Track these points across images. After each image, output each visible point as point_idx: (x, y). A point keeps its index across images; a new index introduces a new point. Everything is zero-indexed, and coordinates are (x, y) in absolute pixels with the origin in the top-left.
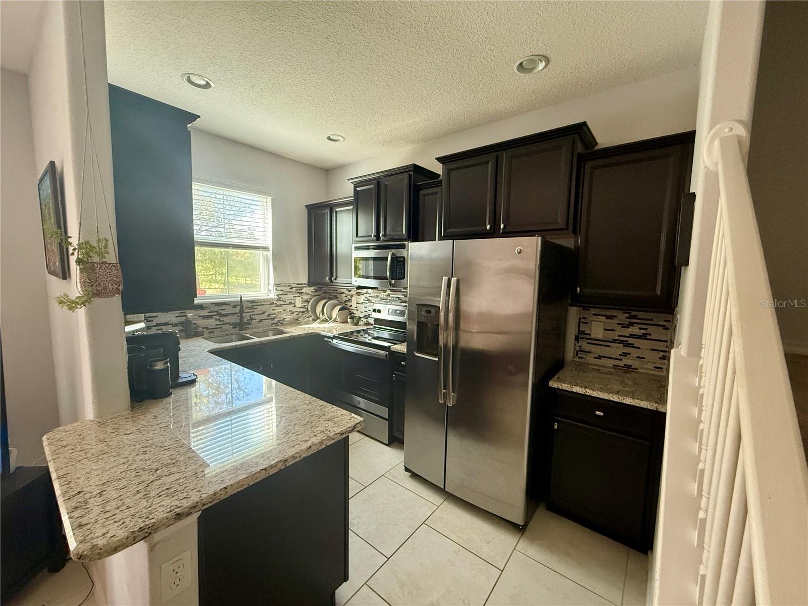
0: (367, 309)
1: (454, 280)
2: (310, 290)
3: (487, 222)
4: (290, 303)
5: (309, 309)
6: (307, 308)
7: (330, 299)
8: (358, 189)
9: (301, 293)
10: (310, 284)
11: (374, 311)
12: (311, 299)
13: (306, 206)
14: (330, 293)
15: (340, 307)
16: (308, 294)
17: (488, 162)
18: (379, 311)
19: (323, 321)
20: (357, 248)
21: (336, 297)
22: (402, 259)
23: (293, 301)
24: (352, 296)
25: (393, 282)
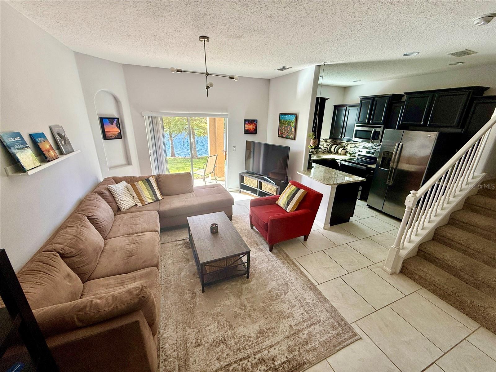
0: (355, 150)
1: (401, 144)
2: (329, 141)
3: (422, 121)
4: (322, 146)
5: (329, 148)
6: (327, 148)
7: (338, 145)
8: (363, 101)
9: (326, 142)
10: (330, 138)
11: (359, 151)
12: (329, 144)
13: (334, 105)
14: (337, 142)
15: (342, 148)
16: (328, 142)
17: (428, 97)
18: (362, 152)
19: (334, 154)
20: (357, 126)
21: (340, 144)
22: (379, 132)
23: (323, 145)
24: (348, 144)
25: (372, 141)
